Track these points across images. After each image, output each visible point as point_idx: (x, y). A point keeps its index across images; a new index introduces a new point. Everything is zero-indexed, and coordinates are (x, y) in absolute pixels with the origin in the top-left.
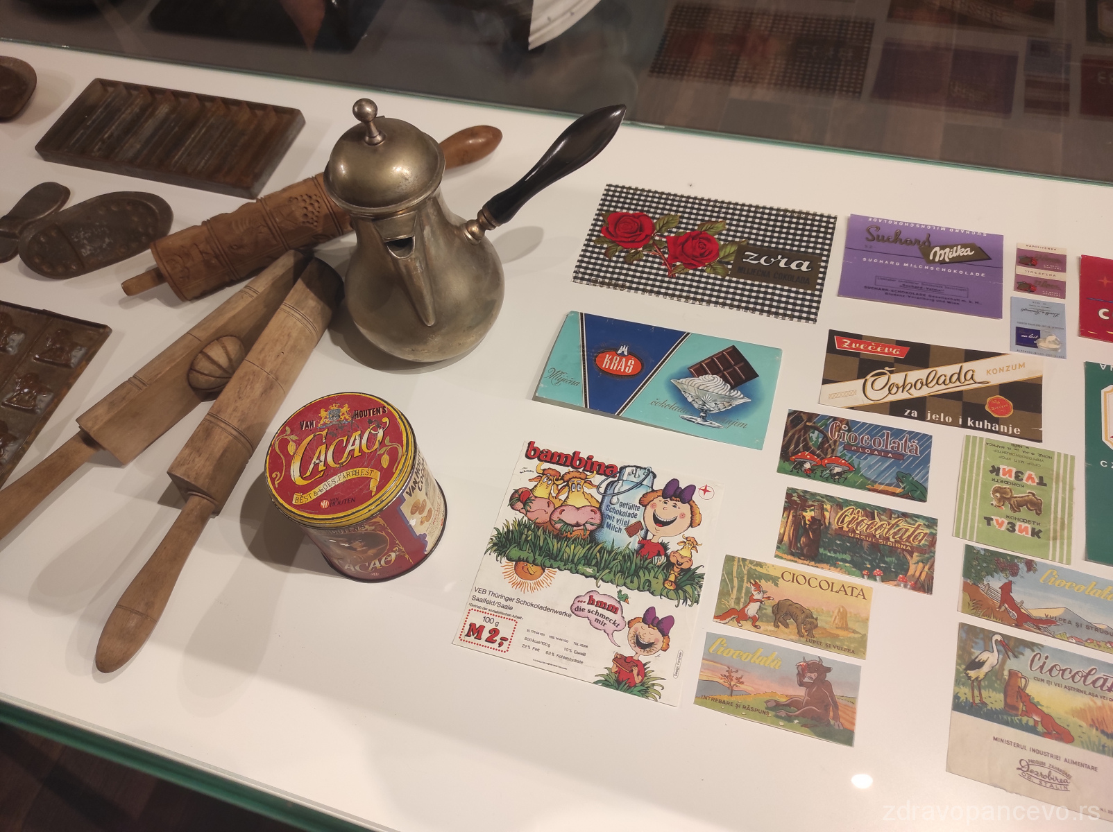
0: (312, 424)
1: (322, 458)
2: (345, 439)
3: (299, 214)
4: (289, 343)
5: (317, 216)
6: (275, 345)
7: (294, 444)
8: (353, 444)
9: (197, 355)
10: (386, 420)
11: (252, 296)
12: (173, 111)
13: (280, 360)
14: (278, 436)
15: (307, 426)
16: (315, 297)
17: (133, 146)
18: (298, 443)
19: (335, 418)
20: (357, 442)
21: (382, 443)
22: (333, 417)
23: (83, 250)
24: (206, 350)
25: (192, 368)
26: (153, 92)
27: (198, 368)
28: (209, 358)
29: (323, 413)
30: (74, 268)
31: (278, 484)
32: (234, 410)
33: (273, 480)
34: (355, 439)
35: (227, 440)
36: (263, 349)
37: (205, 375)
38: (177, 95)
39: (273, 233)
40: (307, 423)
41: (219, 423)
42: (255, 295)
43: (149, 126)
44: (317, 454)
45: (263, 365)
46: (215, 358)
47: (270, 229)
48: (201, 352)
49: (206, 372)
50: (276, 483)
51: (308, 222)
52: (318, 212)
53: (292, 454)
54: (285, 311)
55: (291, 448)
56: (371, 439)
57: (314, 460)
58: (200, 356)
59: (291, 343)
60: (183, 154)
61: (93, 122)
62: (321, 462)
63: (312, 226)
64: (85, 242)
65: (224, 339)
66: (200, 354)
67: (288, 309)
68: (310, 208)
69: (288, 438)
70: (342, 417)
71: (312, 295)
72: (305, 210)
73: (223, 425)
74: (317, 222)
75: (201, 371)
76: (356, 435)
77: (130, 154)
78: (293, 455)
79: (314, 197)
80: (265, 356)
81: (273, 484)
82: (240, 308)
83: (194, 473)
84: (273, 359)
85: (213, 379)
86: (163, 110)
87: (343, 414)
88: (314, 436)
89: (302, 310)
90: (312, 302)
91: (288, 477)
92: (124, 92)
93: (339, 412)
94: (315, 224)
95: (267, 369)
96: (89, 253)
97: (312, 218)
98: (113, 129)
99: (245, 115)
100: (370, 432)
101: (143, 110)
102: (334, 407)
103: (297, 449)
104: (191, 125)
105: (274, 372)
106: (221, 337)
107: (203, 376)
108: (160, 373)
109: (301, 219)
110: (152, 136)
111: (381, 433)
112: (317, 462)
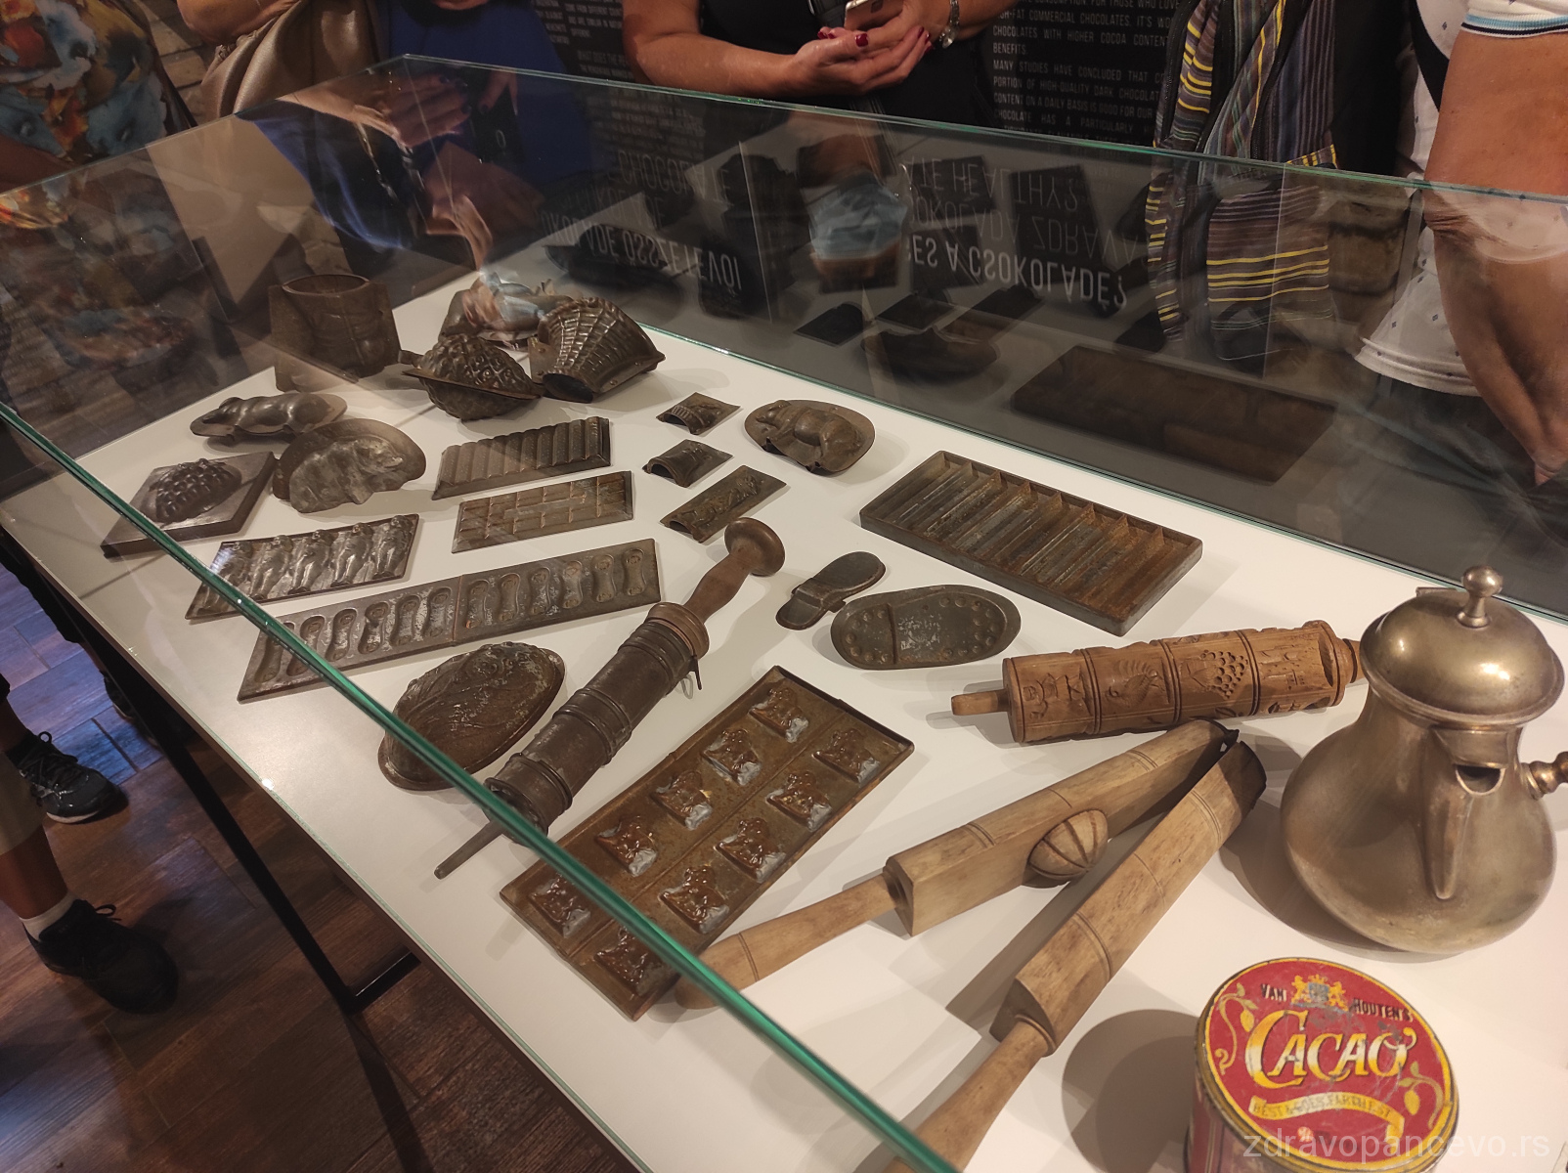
0: (1280, 994)
1: (1300, 1054)
2: (1339, 1039)
3: (1211, 674)
4: (1190, 849)
5: (1235, 684)
6: (1174, 846)
7: (1251, 1016)
8: (1354, 1052)
9: (1058, 825)
10: (1409, 1032)
11: (1147, 768)
12: (1027, 505)
13: (1175, 869)
14: (1225, 993)
15: (1272, 994)
16: (1232, 795)
17: (974, 535)
18: (1259, 1016)
19: (1319, 999)
20: (1361, 1051)
21: (1405, 1069)
22: (1316, 994)
23: (903, 643)
24: (1072, 821)
25: (1045, 839)
26: (1006, 478)
27: (1054, 841)
28: (1073, 832)
29: (1298, 982)
30: (883, 659)
31: (1226, 1070)
32: (1110, 921)
33: (1217, 1060)
34: (1356, 1046)
35: (1093, 960)
36: (1158, 847)
37: (1059, 853)
38: (1035, 488)
39: (1168, 689)
40: (1272, 990)
41: (1089, 932)
42: (1151, 768)
43: (998, 516)
44: (1290, 1045)
45: (1154, 868)
46: (1081, 836)
47: (1167, 683)
48: (1065, 821)
49: (1062, 851)
50: (1223, 1067)
51: (1220, 689)
52: (1239, 679)
53: (1248, 1030)
54: (1193, 803)
55: (1247, 1020)
56: (1385, 1056)
57: (1286, 1053)
58: (1063, 826)
59: (1191, 849)
60: (1037, 558)
61: (929, 498)
62: (1298, 1061)
63: (1223, 694)
64: (910, 633)
65: (1096, 813)
66: (1063, 824)
67: (1197, 802)
68: (1228, 671)
69: (1241, 1001)
70: (1333, 1002)
71: (1229, 791)
72: (1220, 672)
73: (1092, 937)
74: (1232, 691)
75: (1057, 847)
76: (1358, 1039)
77: (969, 543)
78: (1250, 1033)
79: (1238, 659)
80: (1159, 858)
81: (1217, 1067)
82: (1128, 779)
83: (1048, 993)
84: (1168, 864)
85: (1066, 862)
86: (1017, 501)
87: (1334, 997)
88: (1286, 1015)
89: (1214, 807)
90: (1227, 802)
91: (1240, 1065)
92: (970, 471)
93: (1327, 990)
94: (1229, 693)
95: (1158, 877)
96: (908, 647)
97: (1227, 686)
98: (954, 511)
99: (1121, 530)
100: (1382, 1045)
101: (990, 496)
102: (1318, 980)
103: (1256, 1025)
104: (1050, 527)
105: (1164, 883)
106: (1092, 809)
107: (1055, 854)
108: (1013, 833)
109: (1212, 683)
110: (998, 528)
111: (1401, 1052)
112: (1291, 1058)
